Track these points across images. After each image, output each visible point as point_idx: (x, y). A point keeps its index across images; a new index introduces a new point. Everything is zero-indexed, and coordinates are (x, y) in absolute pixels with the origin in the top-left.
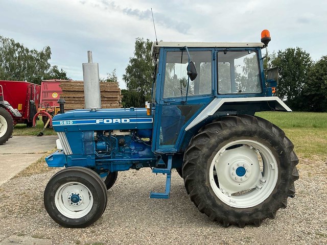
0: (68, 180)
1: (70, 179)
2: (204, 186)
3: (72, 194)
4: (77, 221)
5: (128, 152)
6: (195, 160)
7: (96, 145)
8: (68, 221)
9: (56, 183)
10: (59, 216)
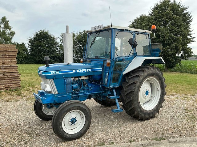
0: (72, 109)
1: (73, 108)
2: (138, 102)
3: (72, 118)
4: (76, 135)
5: (87, 89)
6: (134, 89)
7: (73, 86)
8: (70, 136)
9: (64, 113)
10: (65, 134)
